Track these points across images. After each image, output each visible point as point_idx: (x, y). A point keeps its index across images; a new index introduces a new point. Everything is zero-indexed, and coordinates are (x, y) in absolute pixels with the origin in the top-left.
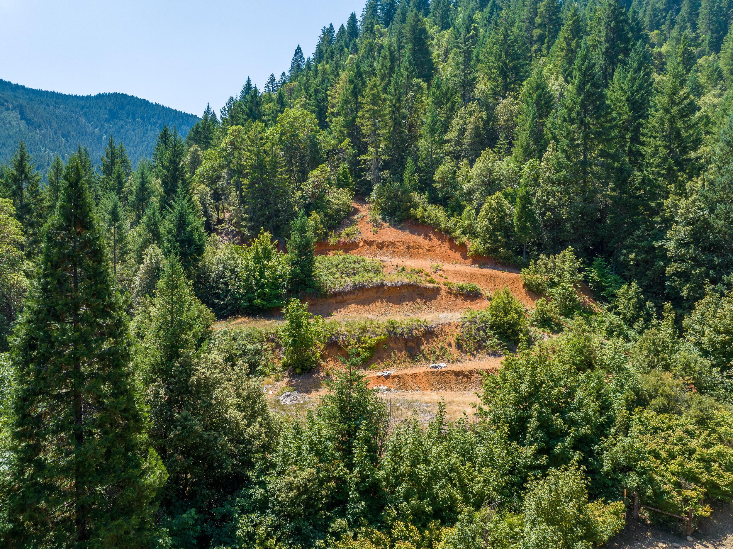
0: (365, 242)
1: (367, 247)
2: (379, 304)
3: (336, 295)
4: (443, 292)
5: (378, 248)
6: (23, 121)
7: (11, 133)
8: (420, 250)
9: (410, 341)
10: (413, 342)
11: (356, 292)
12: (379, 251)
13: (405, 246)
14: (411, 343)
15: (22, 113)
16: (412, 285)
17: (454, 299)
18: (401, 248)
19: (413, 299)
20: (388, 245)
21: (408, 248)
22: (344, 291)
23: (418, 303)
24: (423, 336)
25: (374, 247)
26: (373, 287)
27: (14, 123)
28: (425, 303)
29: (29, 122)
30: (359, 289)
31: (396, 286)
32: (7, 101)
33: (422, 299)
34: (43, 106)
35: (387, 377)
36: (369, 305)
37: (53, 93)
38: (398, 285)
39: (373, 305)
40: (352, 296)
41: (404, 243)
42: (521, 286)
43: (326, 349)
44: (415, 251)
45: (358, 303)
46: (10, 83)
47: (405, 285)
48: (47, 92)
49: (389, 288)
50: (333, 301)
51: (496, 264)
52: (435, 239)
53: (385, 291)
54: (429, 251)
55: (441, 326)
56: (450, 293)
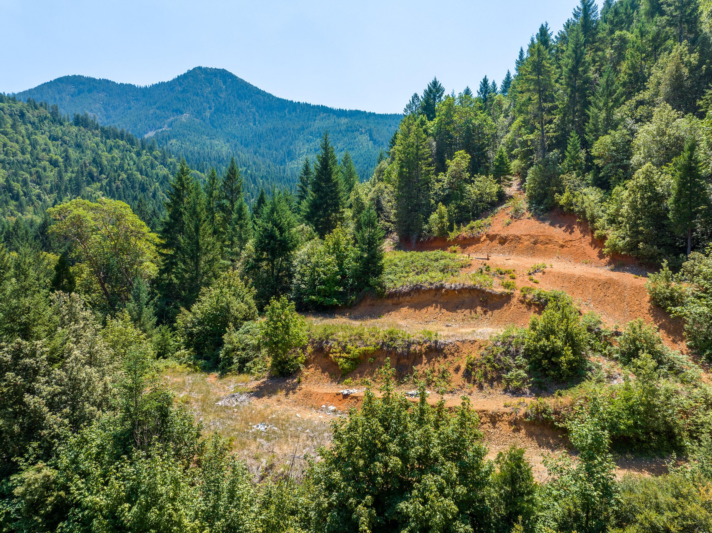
0: (487, 236)
1: (488, 242)
2: (431, 309)
3: (392, 295)
4: (514, 301)
5: (500, 243)
6: (371, 142)
7: (362, 152)
8: (549, 246)
9: (404, 357)
10: (408, 359)
11: (412, 293)
12: (499, 247)
13: (532, 240)
14: (405, 360)
15: (371, 136)
16: (476, 289)
17: (525, 310)
18: (526, 243)
19: (472, 307)
20: (512, 240)
21: (535, 243)
22: (400, 292)
23: (476, 312)
24: (426, 353)
25: (496, 242)
26: (430, 289)
27: (365, 144)
28: (485, 312)
29: (375, 142)
30: (417, 289)
31: (454, 290)
32: (361, 127)
33: (483, 306)
34: (387, 127)
35: (346, 396)
36: (420, 309)
37: (395, 115)
38: (459, 287)
39: (424, 311)
40: (408, 298)
41: (532, 236)
42: (648, 298)
43: (313, 354)
44: (543, 247)
45: (411, 307)
46: (365, 112)
47: (466, 288)
48: (391, 115)
49: (447, 291)
50: (390, 302)
51: (640, 265)
52: (577, 232)
53: (442, 295)
54: (562, 246)
55: (458, 343)
56: (522, 302)
